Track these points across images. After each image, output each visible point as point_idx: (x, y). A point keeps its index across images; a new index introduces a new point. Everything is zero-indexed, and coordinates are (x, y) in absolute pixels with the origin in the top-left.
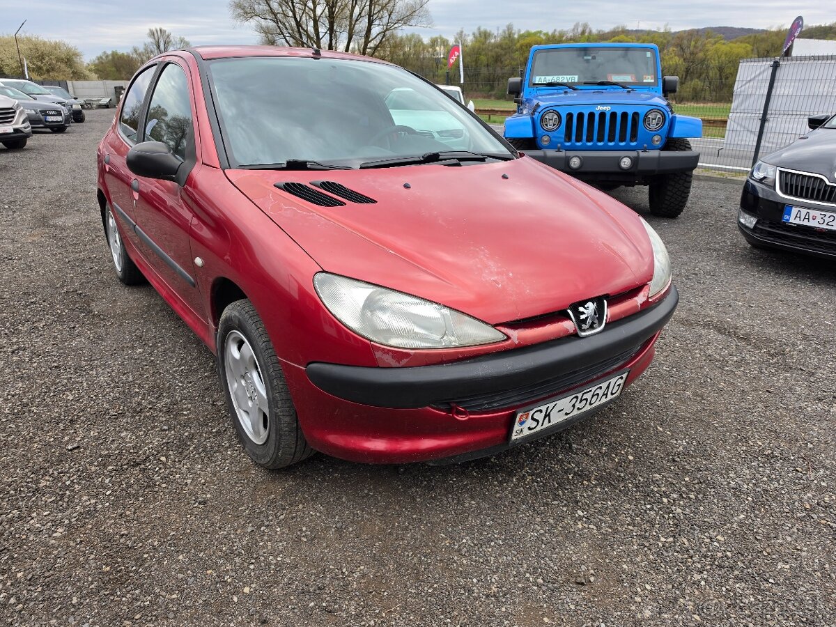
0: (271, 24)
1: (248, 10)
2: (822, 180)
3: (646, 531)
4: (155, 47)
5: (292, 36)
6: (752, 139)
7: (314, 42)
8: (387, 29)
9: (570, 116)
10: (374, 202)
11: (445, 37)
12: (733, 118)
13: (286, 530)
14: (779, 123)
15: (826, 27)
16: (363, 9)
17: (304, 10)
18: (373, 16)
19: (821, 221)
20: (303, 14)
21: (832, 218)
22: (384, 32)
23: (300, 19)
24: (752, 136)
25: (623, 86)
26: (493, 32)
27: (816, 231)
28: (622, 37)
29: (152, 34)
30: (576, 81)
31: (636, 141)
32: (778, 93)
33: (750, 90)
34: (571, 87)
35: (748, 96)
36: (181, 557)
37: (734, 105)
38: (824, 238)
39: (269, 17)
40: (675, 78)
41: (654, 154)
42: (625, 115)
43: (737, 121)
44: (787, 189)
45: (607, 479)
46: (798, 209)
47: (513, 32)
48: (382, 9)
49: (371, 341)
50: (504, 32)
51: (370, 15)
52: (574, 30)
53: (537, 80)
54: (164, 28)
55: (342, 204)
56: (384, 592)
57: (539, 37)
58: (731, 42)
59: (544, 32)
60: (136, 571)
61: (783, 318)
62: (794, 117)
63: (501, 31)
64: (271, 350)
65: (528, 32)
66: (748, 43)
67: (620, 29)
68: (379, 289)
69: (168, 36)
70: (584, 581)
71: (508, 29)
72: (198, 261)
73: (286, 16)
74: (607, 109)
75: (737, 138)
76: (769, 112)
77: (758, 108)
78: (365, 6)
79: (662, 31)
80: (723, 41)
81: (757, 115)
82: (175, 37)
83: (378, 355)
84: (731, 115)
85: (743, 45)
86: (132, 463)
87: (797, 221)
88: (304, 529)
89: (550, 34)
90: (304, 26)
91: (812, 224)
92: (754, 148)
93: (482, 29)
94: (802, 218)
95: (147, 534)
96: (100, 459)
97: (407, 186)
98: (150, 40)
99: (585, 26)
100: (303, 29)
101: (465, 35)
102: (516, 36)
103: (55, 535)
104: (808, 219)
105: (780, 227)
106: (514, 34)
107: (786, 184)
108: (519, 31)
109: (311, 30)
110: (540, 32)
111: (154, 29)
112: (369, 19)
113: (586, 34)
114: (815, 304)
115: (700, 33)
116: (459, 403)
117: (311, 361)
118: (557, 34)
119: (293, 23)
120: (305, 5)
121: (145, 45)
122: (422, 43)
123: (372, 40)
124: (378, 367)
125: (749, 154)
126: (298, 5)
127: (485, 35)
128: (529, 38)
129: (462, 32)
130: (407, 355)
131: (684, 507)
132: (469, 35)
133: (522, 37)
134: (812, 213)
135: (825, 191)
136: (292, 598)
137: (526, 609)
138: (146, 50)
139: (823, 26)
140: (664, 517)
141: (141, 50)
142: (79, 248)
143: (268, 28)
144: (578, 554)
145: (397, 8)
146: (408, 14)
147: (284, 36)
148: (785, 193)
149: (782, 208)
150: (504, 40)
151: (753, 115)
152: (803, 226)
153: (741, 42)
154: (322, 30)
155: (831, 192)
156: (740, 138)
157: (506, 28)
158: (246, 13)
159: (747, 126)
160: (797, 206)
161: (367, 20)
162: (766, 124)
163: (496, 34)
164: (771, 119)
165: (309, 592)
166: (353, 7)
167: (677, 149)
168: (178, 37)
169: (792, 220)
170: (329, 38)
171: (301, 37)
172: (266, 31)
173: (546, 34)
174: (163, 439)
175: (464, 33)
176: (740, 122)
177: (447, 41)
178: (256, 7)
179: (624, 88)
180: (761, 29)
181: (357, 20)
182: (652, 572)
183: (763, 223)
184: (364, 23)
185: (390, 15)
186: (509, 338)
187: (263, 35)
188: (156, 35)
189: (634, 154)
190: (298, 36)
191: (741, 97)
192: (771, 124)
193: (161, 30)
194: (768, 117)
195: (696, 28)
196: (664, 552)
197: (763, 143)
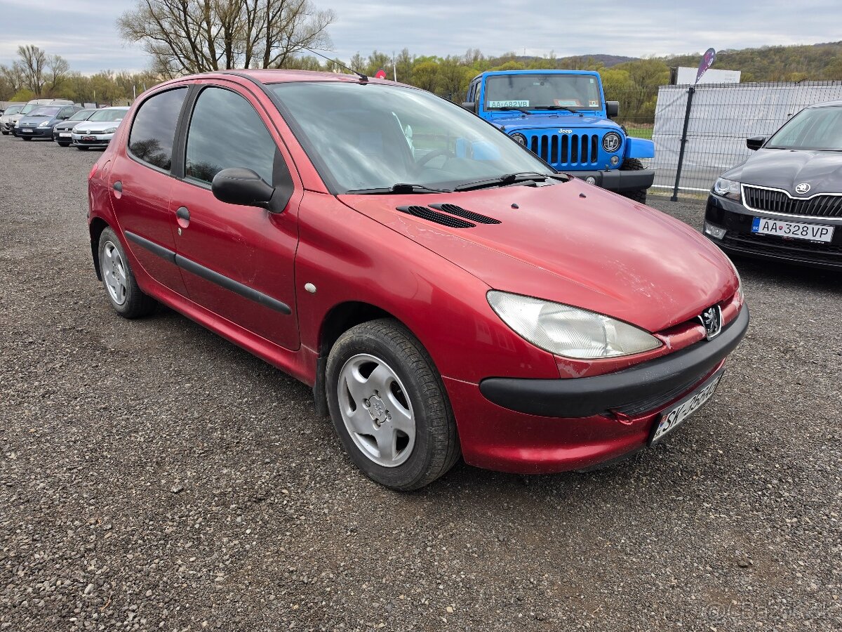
0: (163, 44)
1: (138, 29)
2: (784, 194)
3: (770, 515)
4: (27, 65)
5: (185, 57)
6: (674, 158)
7: (211, 63)
8: (287, 51)
9: (535, 139)
10: (498, 222)
11: (342, 60)
12: (656, 139)
13: (452, 549)
14: (698, 144)
15: (689, 56)
16: (260, 30)
17: (199, 31)
18: (271, 38)
19: (788, 231)
20: (197, 35)
21: (797, 228)
22: (285, 54)
23: (195, 40)
24: (674, 155)
25: (573, 111)
26: (389, 56)
27: (782, 240)
28: (512, 63)
29: (22, 51)
30: (528, 106)
31: (596, 161)
32: (694, 117)
33: (670, 114)
34: (523, 111)
35: (668, 120)
36: (364, 586)
37: (656, 127)
38: (789, 246)
39: (160, 37)
40: (616, 103)
41: (616, 173)
42: (585, 138)
43: (659, 141)
44: (753, 202)
45: (713, 473)
46: (765, 220)
47: (409, 56)
48: (280, 31)
49: (553, 353)
50: (400, 56)
51: (269, 38)
52: (466, 55)
53: (491, 104)
54: (36, 46)
55: (473, 226)
56: (579, 595)
57: (435, 62)
58: (611, 69)
59: (439, 57)
60: (327, 605)
61: (775, 319)
62: (714, 138)
63: (396, 56)
64: (421, 371)
65: (423, 57)
66: (625, 70)
67: (510, 56)
68: (548, 303)
69: (42, 54)
70: (747, 564)
71: (404, 54)
72: (310, 287)
73: (178, 36)
74: (569, 132)
75: (660, 158)
76: (688, 134)
77: (678, 130)
78: (262, 28)
79: (549, 58)
80: (603, 68)
81: (677, 136)
82: (49, 55)
83: (561, 366)
84: (653, 136)
85: (622, 72)
86: (254, 500)
87: (766, 231)
88: (469, 545)
89: (444, 59)
90: (199, 46)
91: (780, 233)
92: (677, 166)
93: (378, 53)
94: (770, 229)
95: (315, 568)
96: (216, 499)
97: (514, 207)
98: (21, 58)
99: (477, 52)
100: (198, 50)
101: (362, 59)
102: (412, 61)
103: (216, 580)
104: (776, 229)
105: (749, 237)
106: (410, 58)
107: (752, 199)
108: (415, 56)
109: (206, 50)
110: (435, 57)
111: (25, 47)
112: (268, 41)
113: (479, 60)
114: (792, 305)
115: (583, 60)
116: (619, 410)
117: (486, 377)
118: (451, 59)
119: (187, 43)
120: (200, 26)
121: (15, 63)
122: (319, 66)
123: (272, 61)
124: (560, 379)
125: (672, 172)
126: (191, 25)
127: (381, 59)
128: (425, 63)
129: (358, 56)
130: (587, 365)
131: (789, 491)
132: (365, 59)
133: (417, 61)
134: (779, 224)
135: (788, 204)
136: (498, 612)
137: (712, 595)
138: (15, 68)
139: (687, 55)
140: (777, 501)
141: (10, 68)
142: (48, 282)
143: (158, 48)
144: (724, 540)
145: (295, 31)
146: (308, 37)
147: (179, 58)
148: (752, 206)
149: (750, 220)
150: (401, 64)
151: (674, 136)
152: (770, 235)
153: (619, 69)
154: (219, 52)
155: (794, 205)
156: (663, 157)
157: (402, 53)
158: (136, 32)
159: (669, 146)
160: (765, 218)
161: (265, 42)
162: (686, 145)
163: (392, 58)
164: (690, 140)
165: (510, 604)
166: (250, 29)
167: (631, 169)
168: (53, 55)
169: (760, 231)
170: (226, 60)
171: (196, 57)
172: (157, 51)
173: (441, 60)
174: (272, 472)
175: (360, 57)
176: (662, 143)
177: (344, 64)
178: (146, 26)
179: (573, 112)
180: (634, 57)
181: (254, 42)
182: (794, 549)
183: (732, 234)
184: (262, 44)
185: (289, 38)
186: (664, 344)
187: (154, 55)
188: (27, 52)
189: (597, 174)
190: (192, 57)
191: (662, 120)
192: (690, 145)
193: (32, 48)
194: (687, 138)
195: (578, 55)
196: (796, 532)
197: (684, 162)
